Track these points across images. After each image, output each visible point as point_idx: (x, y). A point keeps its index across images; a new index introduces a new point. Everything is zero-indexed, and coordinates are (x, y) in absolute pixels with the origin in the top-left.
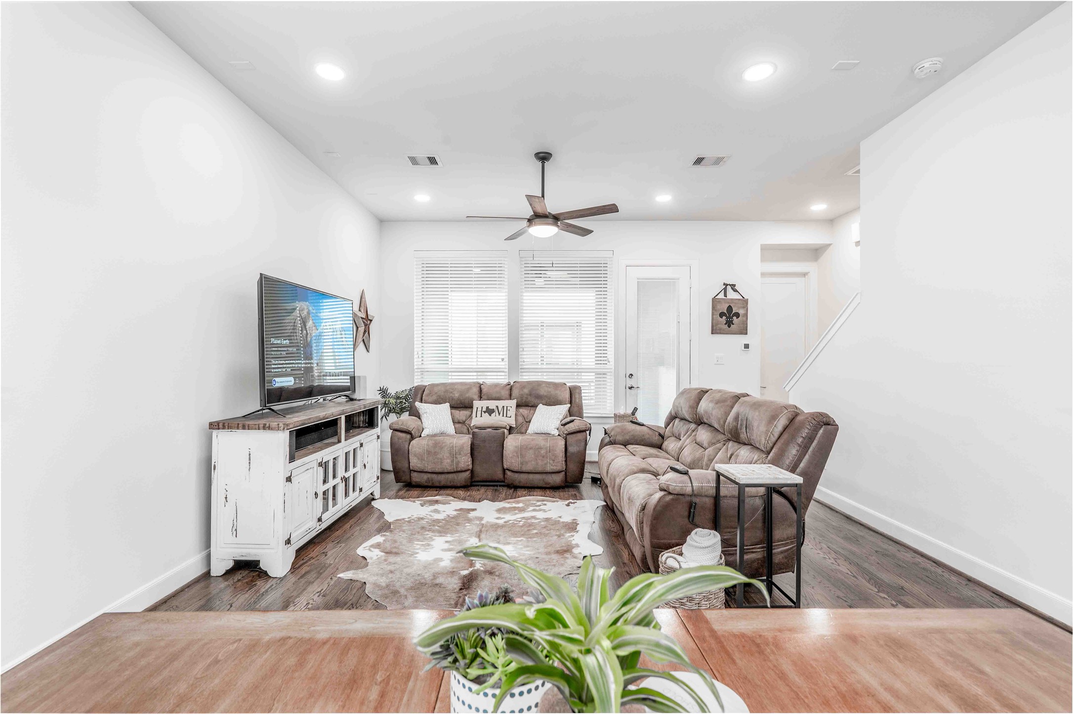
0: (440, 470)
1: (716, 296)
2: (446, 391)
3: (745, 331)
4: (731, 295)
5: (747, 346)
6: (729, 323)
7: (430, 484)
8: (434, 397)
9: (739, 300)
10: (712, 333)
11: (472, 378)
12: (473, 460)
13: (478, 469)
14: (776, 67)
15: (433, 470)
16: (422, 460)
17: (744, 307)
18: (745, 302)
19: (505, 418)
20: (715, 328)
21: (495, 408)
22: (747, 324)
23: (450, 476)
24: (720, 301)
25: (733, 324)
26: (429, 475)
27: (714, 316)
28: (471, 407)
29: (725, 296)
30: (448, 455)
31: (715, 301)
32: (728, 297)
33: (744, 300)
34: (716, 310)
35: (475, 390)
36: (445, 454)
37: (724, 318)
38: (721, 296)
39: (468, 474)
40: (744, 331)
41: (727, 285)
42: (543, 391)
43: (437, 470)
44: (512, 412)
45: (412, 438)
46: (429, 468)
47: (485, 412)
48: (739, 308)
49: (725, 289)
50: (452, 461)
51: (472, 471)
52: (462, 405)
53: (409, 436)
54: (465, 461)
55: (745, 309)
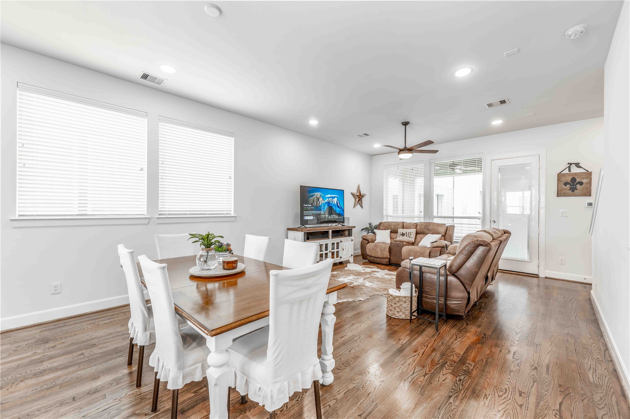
0: (377, 257)
1: (562, 172)
2: (389, 225)
3: (590, 194)
4: (575, 170)
5: (590, 204)
6: (573, 189)
7: (373, 262)
8: (384, 227)
9: (585, 173)
10: (557, 196)
11: (400, 220)
12: (390, 254)
13: (392, 258)
14: (472, 70)
15: (375, 256)
16: (370, 251)
17: (587, 178)
18: (589, 174)
19: (409, 238)
20: (559, 193)
21: (405, 233)
22: (591, 189)
23: (381, 259)
24: (565, 175)
25: (577, 190)
26: (373, 258)
27: (559, 185)
28: (397, 233)
29: (570, 171)
30: (380, 250)
31: (560, 176)
32: (571, 172)
33: (587, 173)
34: (560, 181)
35: (401, 225)
36: (379, 250)
37: (568, 186)
38: (567, 171)
39: (388, 260)
40: (588, 193)
41: (571, 164)
42: (431, 227)
43: (376, 256)
44: (413, 236)
45: (369, 242)
46: (373, 255)
47: (401, 235)
48: (583, 178)
49: (569, 167)
50: (381, 253)
51: (390, 259)
52: (394, 232)
53: (367, 241)
54: (387, 254)
55: (589, 179)
